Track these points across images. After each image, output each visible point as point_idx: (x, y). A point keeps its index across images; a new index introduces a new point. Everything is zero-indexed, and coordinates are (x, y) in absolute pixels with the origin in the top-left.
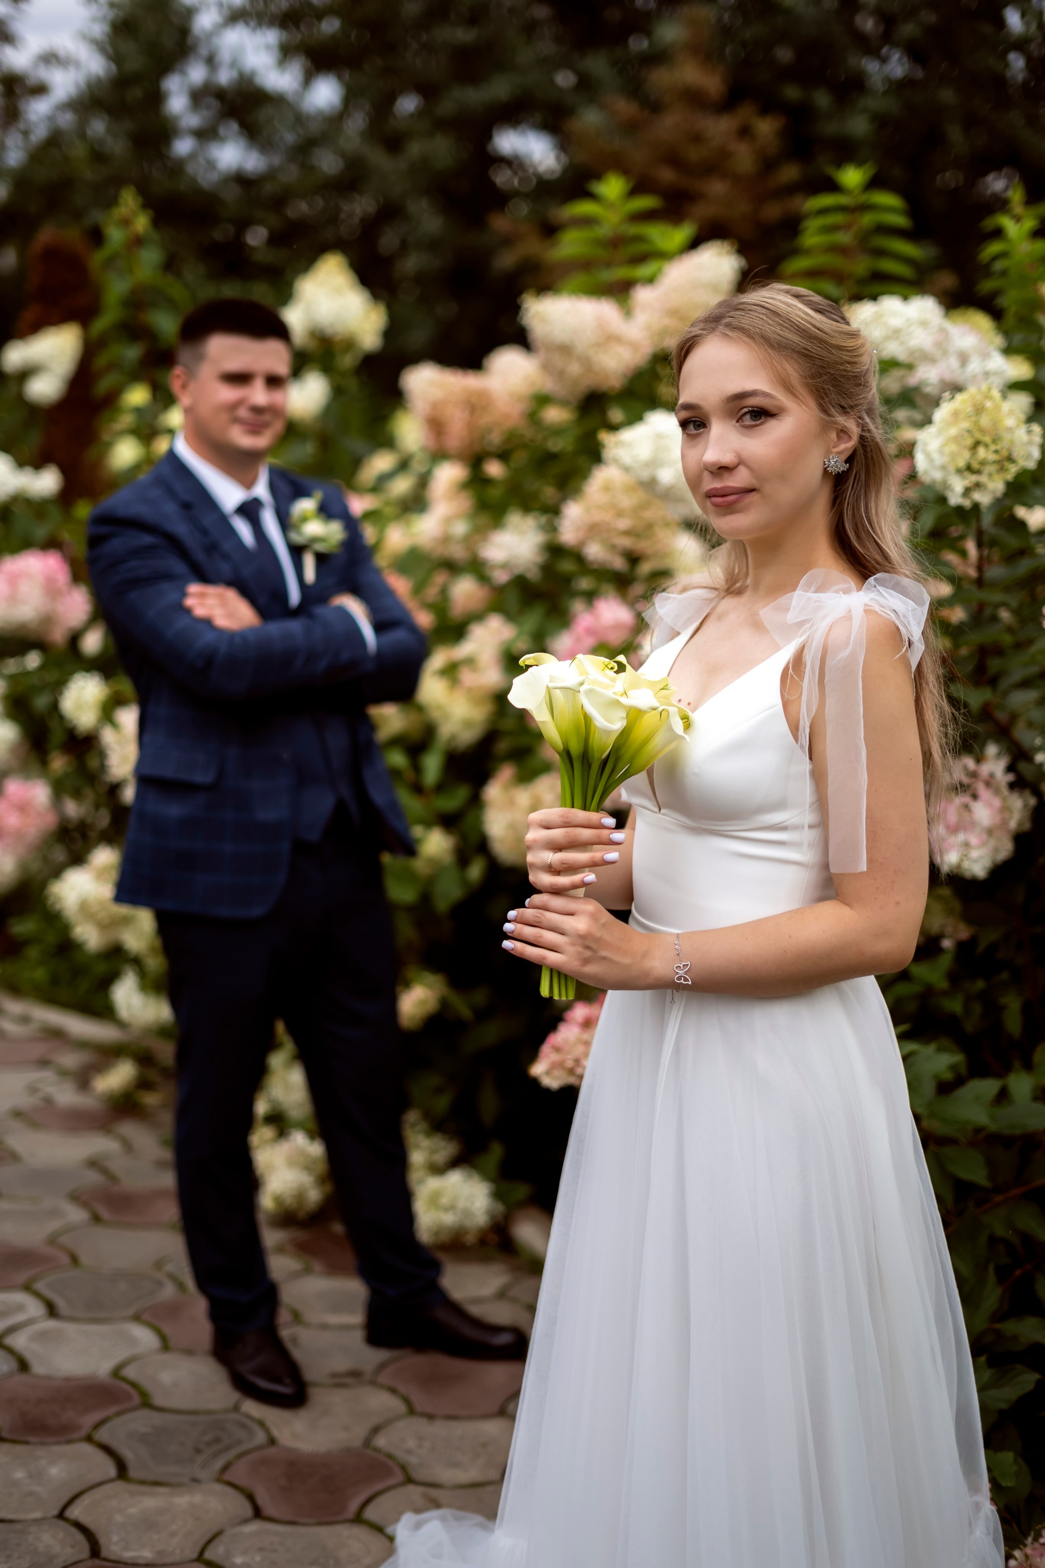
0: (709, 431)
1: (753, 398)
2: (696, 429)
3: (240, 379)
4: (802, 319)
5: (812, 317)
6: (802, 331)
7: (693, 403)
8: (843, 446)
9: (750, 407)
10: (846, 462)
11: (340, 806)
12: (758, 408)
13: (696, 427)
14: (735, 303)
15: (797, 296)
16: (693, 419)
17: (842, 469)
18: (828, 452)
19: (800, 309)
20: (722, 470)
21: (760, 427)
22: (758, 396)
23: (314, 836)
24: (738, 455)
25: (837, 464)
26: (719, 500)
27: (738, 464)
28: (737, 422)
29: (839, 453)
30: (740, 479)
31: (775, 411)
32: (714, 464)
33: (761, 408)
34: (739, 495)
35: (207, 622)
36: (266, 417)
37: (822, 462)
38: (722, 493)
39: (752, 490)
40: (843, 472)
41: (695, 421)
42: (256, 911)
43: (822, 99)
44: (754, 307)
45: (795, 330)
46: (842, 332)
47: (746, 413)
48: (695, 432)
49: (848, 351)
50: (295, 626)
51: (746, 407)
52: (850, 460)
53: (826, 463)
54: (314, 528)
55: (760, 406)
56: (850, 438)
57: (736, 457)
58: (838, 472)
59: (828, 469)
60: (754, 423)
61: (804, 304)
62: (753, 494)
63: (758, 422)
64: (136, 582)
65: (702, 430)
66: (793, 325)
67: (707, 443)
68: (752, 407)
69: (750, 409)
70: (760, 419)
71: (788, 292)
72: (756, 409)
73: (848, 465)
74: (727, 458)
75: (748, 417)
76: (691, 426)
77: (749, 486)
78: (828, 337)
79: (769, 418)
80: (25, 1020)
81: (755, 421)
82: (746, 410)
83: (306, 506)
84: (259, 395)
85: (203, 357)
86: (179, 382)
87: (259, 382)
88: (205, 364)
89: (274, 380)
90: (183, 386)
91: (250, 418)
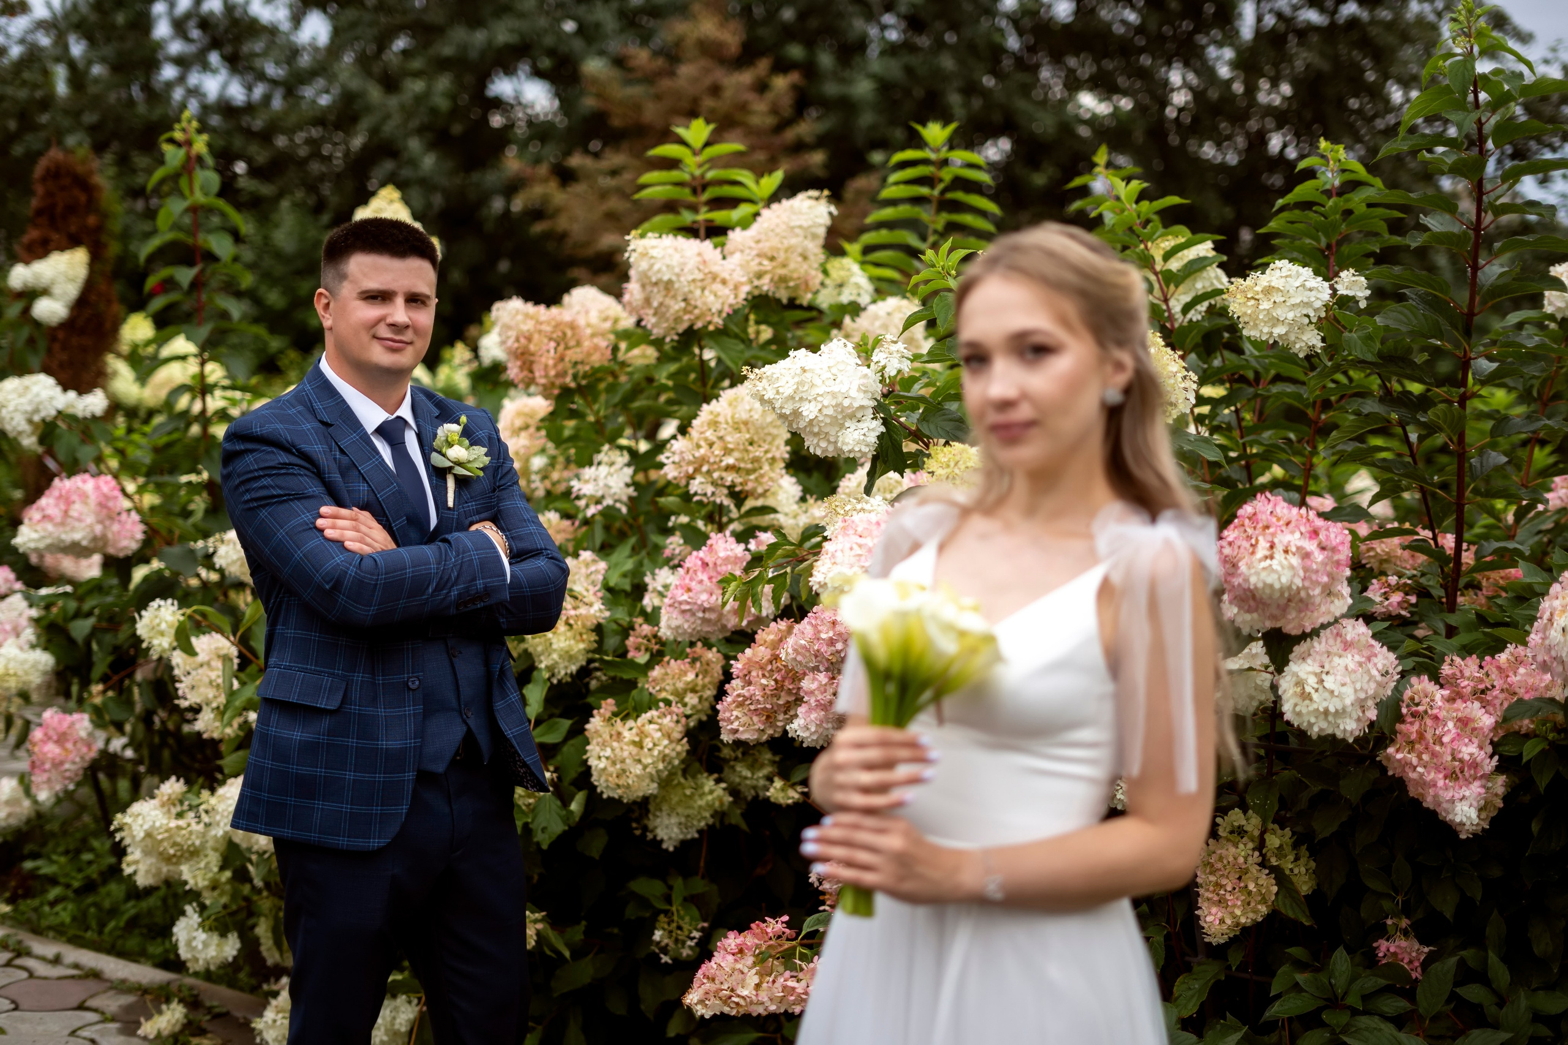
0: (992, 367)
1: (1035, 335)
2: (978, 365)
3: (382, 297)
4: (1077, 260)
6: (1078, 271)
7: (975, 340)
8: (1118, 379)
9: (1030, 344)
10: (1122, 393)
11: (469, 737)
12: (1038, 344)
16: (976, 355)
17: (1118, 400)
18: (1105, 384)
19: (1074, 251)
20: (1006, 405)
21: (1041, 362)
22: (1039, 333)
23: (440, 768)
24: (1021, 390)
25: (1114, 396)
26: (1003, 435)
27: (1022, 400)
28: (1019, 357)
29: (1115, 385)
31: (1054, 347)
32: (997, 399)
33: (1041, 345)
34: (1022, 429)
35: (339, 543)
36: (408, 336)
37: (1100, 395)
38: (1006, 428)
39: (1034, 424)
40: (1119, 403)
41: (978, 357)
42: (375, 843)
43: (826, 60)
44: (1032, 248)
45: (1071, 270)
46: (1114, 271)
47: (1027, 350)
48: (977, 368)
50: (429, 551)
52: (1127, 391)
53: (1103, 395)
54: (458, 452)
55: (1040, 343)
56: (1125, 371)
57: (1018, 392)
58: (1114, 404)
59: (1105, 401)
60: (1035, 358)
62: (1035, 427)
63: (1039, 358)
64: (267, 501)
66: (1069, 265)
67: (990, 378)
68: (1032, 344)
69: (1031, 346)
70: (1041, 354)
72: (1036, 346)
73: (1123, 396)
74: (1010, 393)
75: (1029, 353)
76: (974, 362)
77: (1031, 420)
78: (1102, 276)
79: (1049, 354)
80: (57, 960)
81: (1035, 356)
82: (1027, 347)
83: (451, 429)
84: (399, 313)
85: (343, 277)
86: (324, 301)
87: (400, 301)
88: (345, 284)
89: (414, 300)
90: (327, 305)
91: (389, 335)
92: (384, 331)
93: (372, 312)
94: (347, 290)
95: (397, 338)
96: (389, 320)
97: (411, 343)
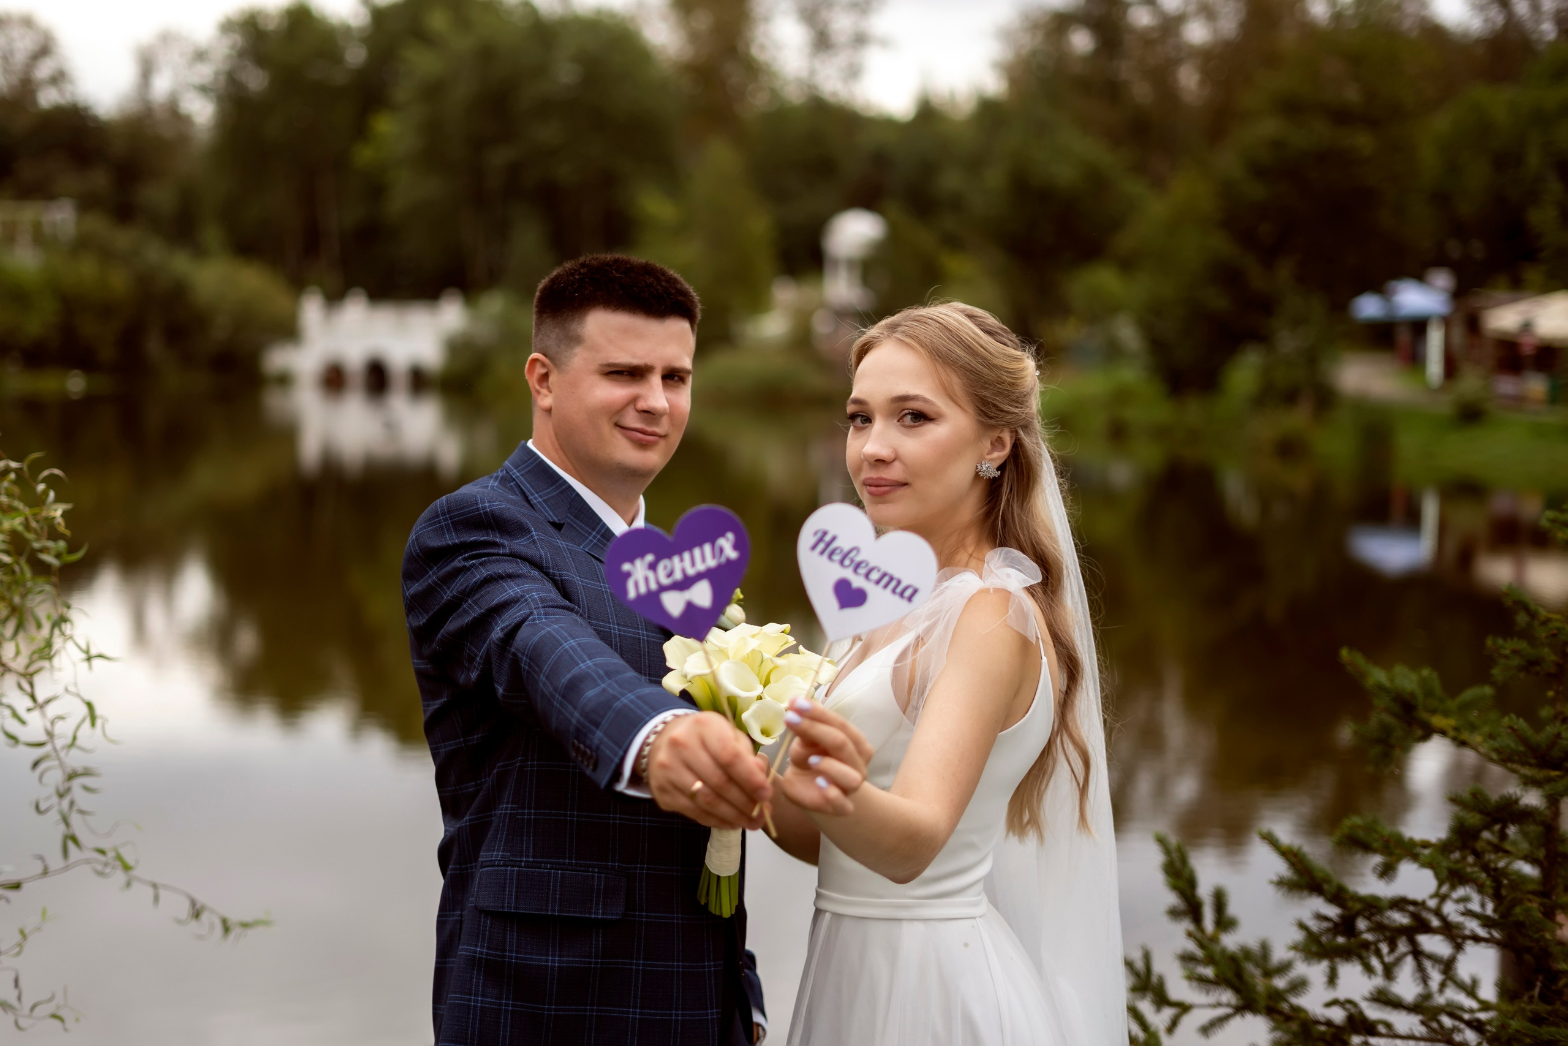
0: (872, 426)
1: (915, 402)
2: (863, 423)
4: (970, 337)
5: (981, 338)
6: (968, 348)
7: (862, 398)
8: (996, 455)
9: (910, 409)
10: (998, 469)
12: (917, 411)
13: (863, 421)
14: (913, 315)
15: (971, 317)
16: (860, 414)
17: (993, 475)
18: (981, 459)
19: (970, 328)
20: (878, 463)
21: (917, 428)
22: (919, 401)
24: (896, 451)
26: (873, 489)
27: (894, 460)
28: (898, 421)
29: (992, 460)
30: (895, 473)
31: (933, 416)
32: (872, 456)
33: (920, 412)
34: (892, 487)
36: (661, 427)
37: (974, 467)
38: (876, 483)
39: (906, 484)
40: (994, 478)
41: (863, 416)
44: (929, 320)
45: (962, 347)
46: (1005, 355)
47: (906, 414)
48: (861, 425)
49: (1009, 372)
51: (907, 409)
52: (1001, 468)
53: (979, 467)
55: (919, 410)
56: (1004, 446)
57: (893, 452)
58: (989, 477)
59: (980, 473)
60: (913, 424)
61: (976, 324)
62: (905, 487)
63: (917, 424)
65: (867, 424)
66: (964, 341)
67: (869, 436)
68: (912, 410)
69: (911, 411)
70: (919, 421)
71: (963, 311)
72: (915, 412)
73: (999, 472)
74: (884, 453)
75: (909, 417)
76: (859, 420)
77: (904, 481)
78: (993, 357)
79: (927, 422)
81: (914, 422)
82: (906, 411)
84: (657, 396)
85: (577, 340)
86: (540, 370)
87: (656, 380)
88: (579, 351)
89: (672, 377)
90: (545, 377)
91: (638, 425)
92: (632, 420)
93: (615, 392)
94: (579, 359)
95: (650, 429)
96: (641, 405)
97: (664, 437)
